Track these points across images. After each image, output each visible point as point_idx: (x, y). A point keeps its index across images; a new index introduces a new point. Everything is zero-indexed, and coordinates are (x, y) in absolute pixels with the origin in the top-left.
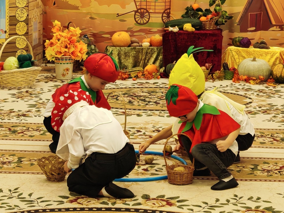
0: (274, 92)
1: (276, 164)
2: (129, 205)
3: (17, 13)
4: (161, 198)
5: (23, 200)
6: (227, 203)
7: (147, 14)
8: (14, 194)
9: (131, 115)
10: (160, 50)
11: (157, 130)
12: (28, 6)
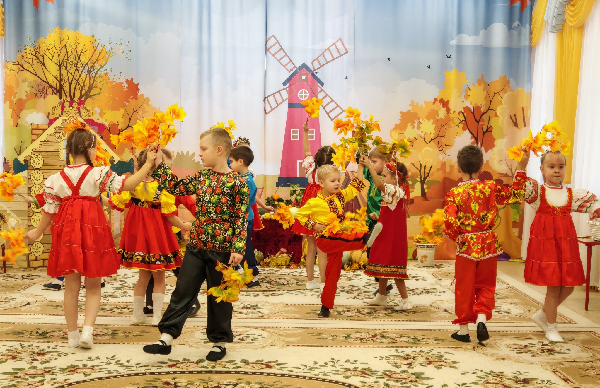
0: (354, 276)
1: (368, 333)
2: (229, 368)
4: (260, 362)
5: (122, 365)
6: (325, 365)
8: (111, 361)
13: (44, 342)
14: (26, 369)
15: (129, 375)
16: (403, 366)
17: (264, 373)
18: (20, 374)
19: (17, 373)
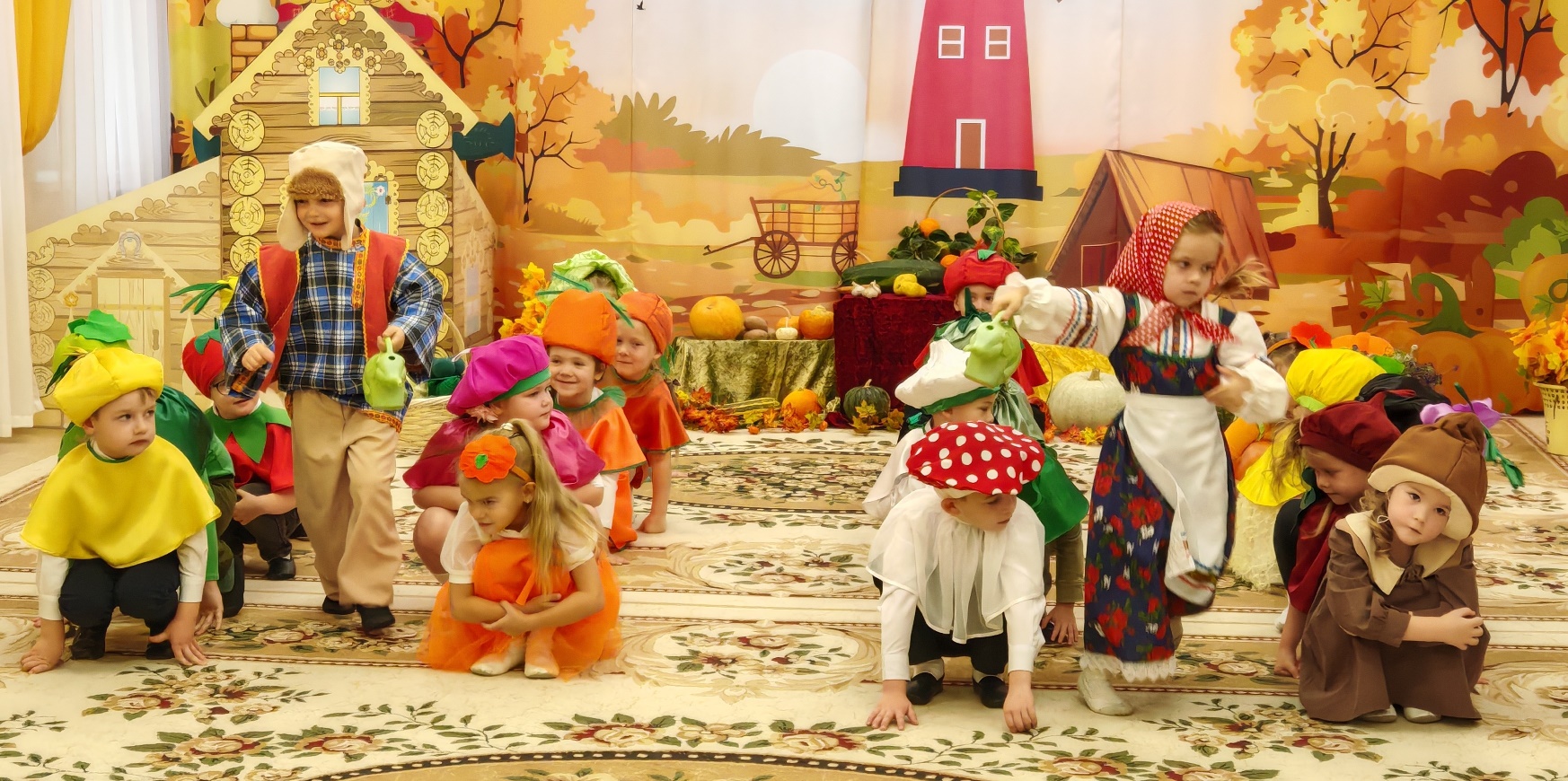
2: (736, 745)
3: (421, 244)
4: (824, 729)
5: (447, 731)
6: (1005, 741)
7: (791, 247)
8: (420, 719)
9: (744, 522)
10: (827, 348)
11: (817, 562)
12: (451, 224)
13: (245, 659)
14: (195, 736)
15: (464, 760)
16: (1223, 748)
17: (831, 762)
18: (179, 750)
19: (170, 748)
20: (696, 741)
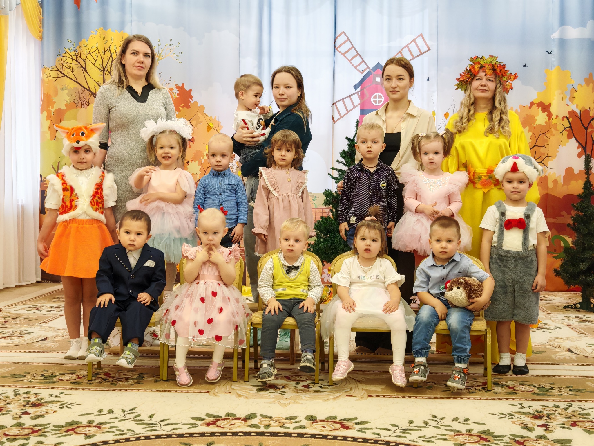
1: (476, 379)
2: (289, 428)
4: (332, 419)
5: (141, 422)
8: (128, 416)
13: (47, 388)
15: (148, 438)
16: (536, 427)
20: (268, 426)
